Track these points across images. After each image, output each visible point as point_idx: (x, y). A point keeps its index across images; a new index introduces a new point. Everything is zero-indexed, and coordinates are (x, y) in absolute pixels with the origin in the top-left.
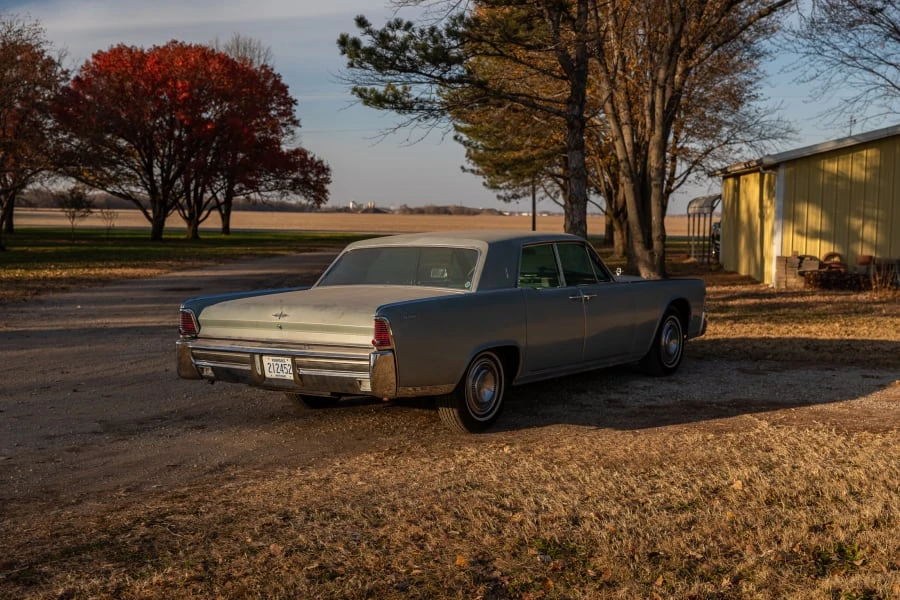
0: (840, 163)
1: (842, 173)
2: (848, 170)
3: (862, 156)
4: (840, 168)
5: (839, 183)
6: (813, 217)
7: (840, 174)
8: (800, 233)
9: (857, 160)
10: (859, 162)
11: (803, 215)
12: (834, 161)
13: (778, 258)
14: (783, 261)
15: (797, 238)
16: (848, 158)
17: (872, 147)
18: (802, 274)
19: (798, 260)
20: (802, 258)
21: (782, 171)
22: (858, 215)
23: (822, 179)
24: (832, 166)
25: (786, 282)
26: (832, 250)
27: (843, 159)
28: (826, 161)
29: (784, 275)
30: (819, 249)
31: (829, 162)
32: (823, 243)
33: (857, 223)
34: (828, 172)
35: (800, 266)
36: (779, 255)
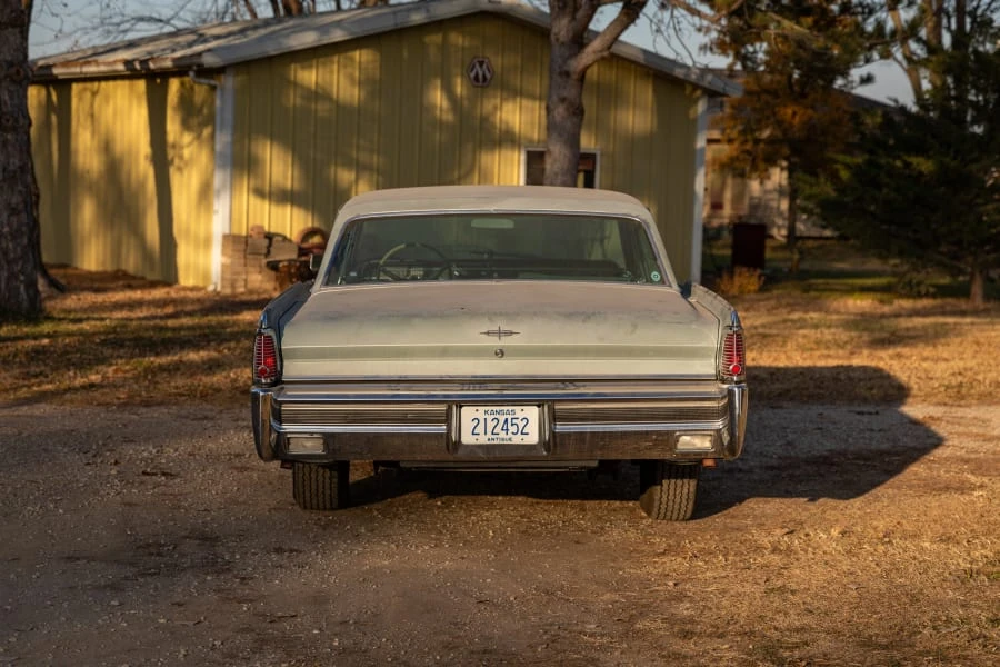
0: (321, 70)
1: (324, 89)
2: (331, 85)
3: (352, 60)
4: (320, 81)
5: (320, 107)
6: (278, 166)
7: (320, 91)
8: (259, 193)
9: (345, 67)
10: (349, 70)
11: (264, 161)
12: (311, 67)
13: (226, 238)
14: (235, 242)
15: (255, 202)
16: (332, 63)
17: (366, 47)
18: (273, 266)
19: (266, 242)
20: (269, 237)
21: (229, 82)
22: (350, 163)
23: (293, 99)
24: (309, 76)
25: (246, 281)
26: (310, 225)
27: (324, 64)
28: (298, 66)
29: (241, 269)
30: (290, 222)
31: (303, 68)
32: (296, 210)
33: (345, 176)
34: (302, 87)
35: (268, 253)
36: (227, 232)
